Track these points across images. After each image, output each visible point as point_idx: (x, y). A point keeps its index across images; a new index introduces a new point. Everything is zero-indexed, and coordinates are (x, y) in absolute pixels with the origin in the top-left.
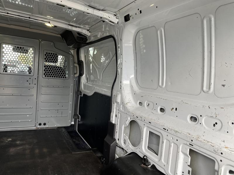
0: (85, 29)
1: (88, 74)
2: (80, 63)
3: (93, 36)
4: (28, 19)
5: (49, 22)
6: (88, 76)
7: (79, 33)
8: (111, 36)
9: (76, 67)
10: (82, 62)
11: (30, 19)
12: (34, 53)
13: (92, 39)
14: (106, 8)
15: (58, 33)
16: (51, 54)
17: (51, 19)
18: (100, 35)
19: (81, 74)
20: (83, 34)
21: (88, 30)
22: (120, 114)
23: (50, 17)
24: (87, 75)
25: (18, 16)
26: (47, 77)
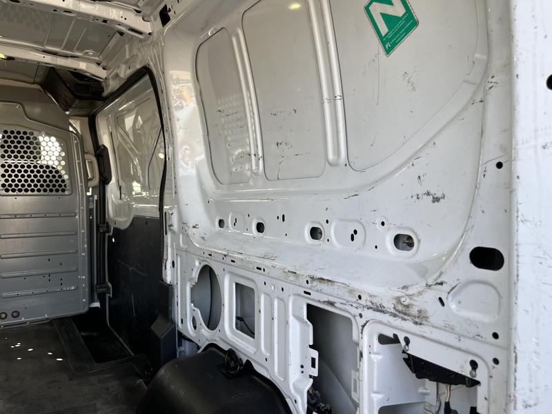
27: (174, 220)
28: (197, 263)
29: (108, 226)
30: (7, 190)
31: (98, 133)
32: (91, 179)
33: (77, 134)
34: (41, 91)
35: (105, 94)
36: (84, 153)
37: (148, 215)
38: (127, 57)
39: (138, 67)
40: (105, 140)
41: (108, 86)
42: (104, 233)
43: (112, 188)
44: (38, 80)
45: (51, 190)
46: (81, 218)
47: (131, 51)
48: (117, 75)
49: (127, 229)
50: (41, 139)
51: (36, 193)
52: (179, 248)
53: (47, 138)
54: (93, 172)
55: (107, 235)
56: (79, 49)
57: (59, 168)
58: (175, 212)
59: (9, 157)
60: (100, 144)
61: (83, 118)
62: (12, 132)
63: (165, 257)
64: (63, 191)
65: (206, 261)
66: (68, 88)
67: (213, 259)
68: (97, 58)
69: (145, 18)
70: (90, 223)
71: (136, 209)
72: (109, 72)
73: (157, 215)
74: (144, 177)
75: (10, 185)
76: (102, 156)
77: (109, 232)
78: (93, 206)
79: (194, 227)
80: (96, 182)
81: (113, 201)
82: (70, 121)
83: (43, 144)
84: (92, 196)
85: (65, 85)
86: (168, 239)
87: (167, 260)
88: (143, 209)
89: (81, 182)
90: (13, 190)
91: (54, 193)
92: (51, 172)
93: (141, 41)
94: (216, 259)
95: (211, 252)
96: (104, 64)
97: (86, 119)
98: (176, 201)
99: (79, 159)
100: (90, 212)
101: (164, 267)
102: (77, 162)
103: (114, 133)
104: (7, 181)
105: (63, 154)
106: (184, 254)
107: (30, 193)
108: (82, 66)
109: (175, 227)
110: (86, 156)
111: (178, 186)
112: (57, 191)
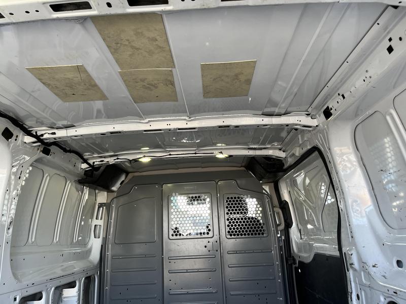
0: (275, 149)
1: (300, 223)
2: (284, 206)
3: (291, 157)
4: (194, 155)
5: (221, 153)
6: (300, 227)
7: (268, 158)
8: (315, 149)
9: (278, 213)
10: (286, 203)
11: (197, 155)
12: (211, 202)
13: (291, 161)
14: (289, 110)
15: (240, 165)
16: (235, 198)
17: (223, 147)
18: (298, 152)
19: (288, 225)
20: (274, 157)
21: (280, 150)
22: (364, 291)
23: (221, 145)
24: (299, 225)
25: (182, 154)
26: (233, 236)
27: (354, 259)
28: (382, 299)
29: (294, 260)
30: (231, 235)
31: (281, 193)
32: (279, 225)
33: (268, 195)
34: (245, 171)
35: (286, 167)
36: (273, 207)
37: (328, 253)
38: (301, 142)
39: (309, 147)
40: (286, 197)
41: (287, 162)
42: (291, 265)
43: (294, 231)
44: (243, 164)
45: (256, 234)
46: (275, 252)
47: (302, 138)
48: (293, 155)
49: (310, 263)
50: (247, 200)
51: (247, 236)
52: (362, 284)
53: (251, 200)
54: (280, 219)
55: (294, 266)
56: (269, 143)
57: (259, 218)
58: (354, 252)
59: (231, 213)
60: (283, 200)
61: (271, 184)
62: (232, 198)
63: (349, 290)
64: (263, 234)
65: (391, 297)
66: (262, 167)
67: (399, 296)
68: (279, 146)
69: (313, 117)
70: (281, 256)
71: (317, 248)
72: (288, 153)
73: (337, 254)
74: (318, 222)
75: (232, 232)
76: (285, 208)
77: (295, 264)
78: (282, 244)
79: (374, 266)
80: (282, 227)
81: (295, 241)
82: (263, 187)
83: (249, 204)
84: (281, 237)
85: (260, 165)
86: (351, 275)
87: (351, 293)
88: (322, 247)
89: (273, 228)
90: (234, 235)
91: (257, 235)
92: (254, 221)
93: (310, 131)
94: (402, 297)
95: (396, 290)
96: (284, 149)
97: (273, 184)
98: (354, 244)
99: (270, 211)
100: (280, 248)
101: (349, 299)
102: (269, 213)
103: (292, 192)
104: (230, 229)
105: (261, 209)
106: (368, 290)
107: (243, 236)
108: (270, 152)
109: (356, 266)
110: (275, 209)
111: (353, 231)
112: (259, 234)
